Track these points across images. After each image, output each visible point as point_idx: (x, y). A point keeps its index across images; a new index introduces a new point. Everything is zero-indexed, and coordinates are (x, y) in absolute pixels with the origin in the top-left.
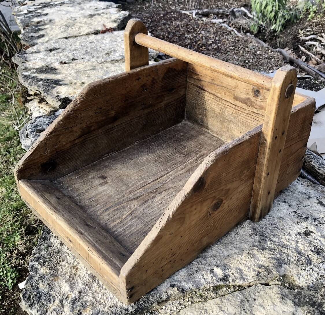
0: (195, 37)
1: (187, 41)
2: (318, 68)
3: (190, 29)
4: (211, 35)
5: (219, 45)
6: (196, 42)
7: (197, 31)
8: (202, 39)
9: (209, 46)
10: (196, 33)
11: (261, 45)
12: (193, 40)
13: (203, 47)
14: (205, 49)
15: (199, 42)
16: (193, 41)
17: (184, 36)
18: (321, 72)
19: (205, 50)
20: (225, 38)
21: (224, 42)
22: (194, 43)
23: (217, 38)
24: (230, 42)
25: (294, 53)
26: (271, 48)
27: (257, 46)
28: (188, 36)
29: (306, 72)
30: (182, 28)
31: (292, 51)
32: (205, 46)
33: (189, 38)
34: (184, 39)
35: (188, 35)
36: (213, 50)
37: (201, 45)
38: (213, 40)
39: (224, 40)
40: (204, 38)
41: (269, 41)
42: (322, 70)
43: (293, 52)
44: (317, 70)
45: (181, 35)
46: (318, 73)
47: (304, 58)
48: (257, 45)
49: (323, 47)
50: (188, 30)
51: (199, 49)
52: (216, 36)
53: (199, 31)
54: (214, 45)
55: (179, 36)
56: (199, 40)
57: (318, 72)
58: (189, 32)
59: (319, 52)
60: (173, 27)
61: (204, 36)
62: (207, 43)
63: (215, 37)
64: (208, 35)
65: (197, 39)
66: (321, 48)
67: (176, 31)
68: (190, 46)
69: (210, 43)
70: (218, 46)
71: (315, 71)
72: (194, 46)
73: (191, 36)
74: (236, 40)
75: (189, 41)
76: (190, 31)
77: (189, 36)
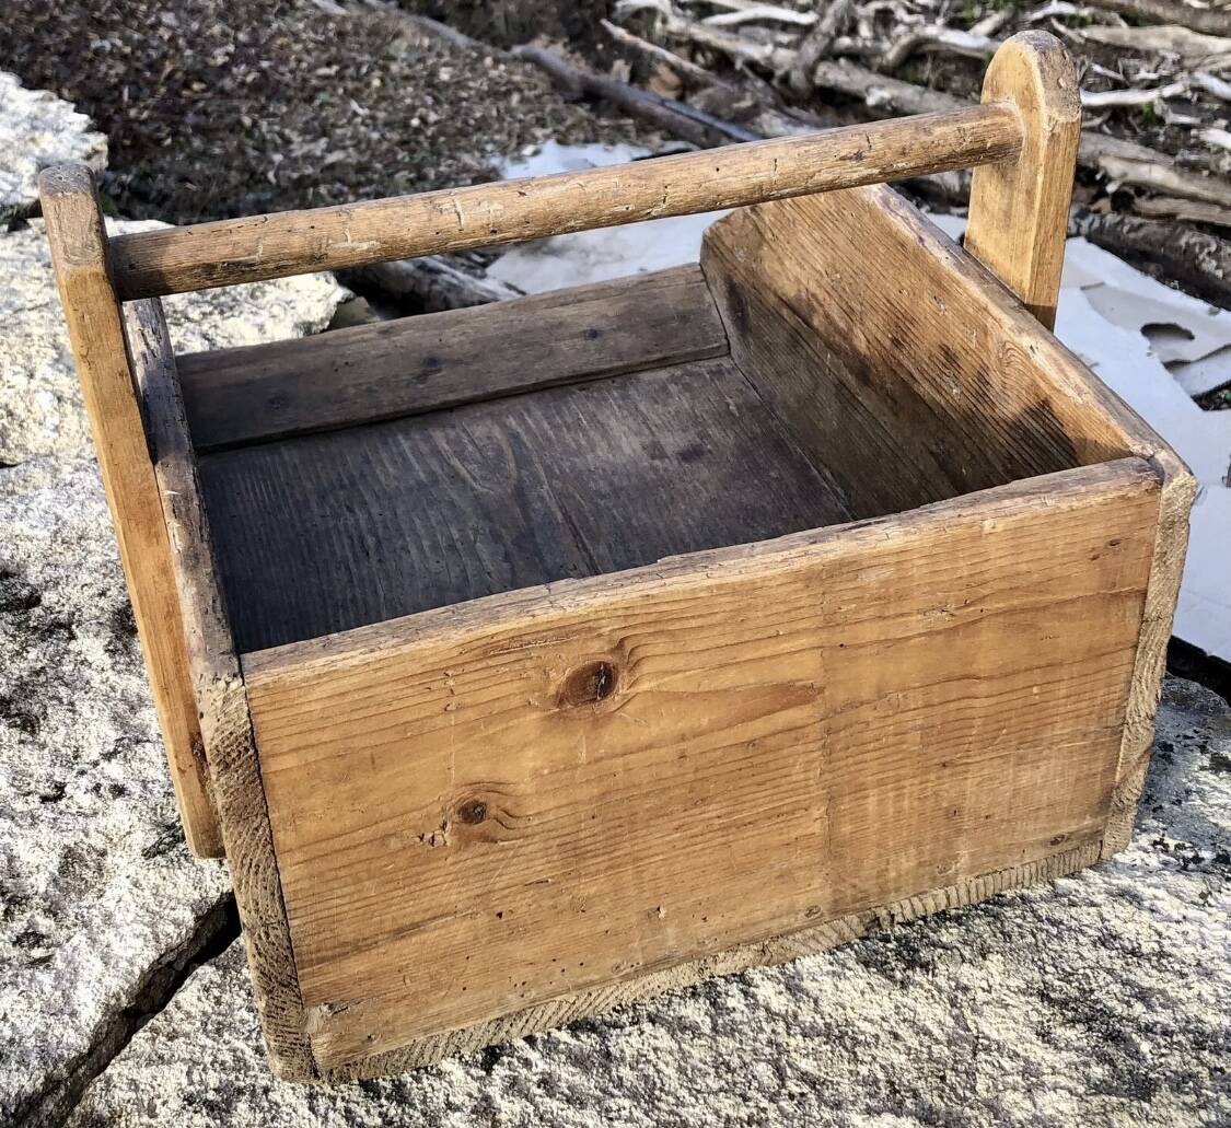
0: (143, 45)
1: (110, 67)
2: (706, 106)
3: (103, 10)
4: (209, 27)
5: (265, 64)
6: (154, 67)
7: (140, 15)
8: (178, 49)
9: (221, 77)
10: (135, 23)
11: (443, 40)
12: (138, 59)
13: (196, 86)
14: (204, 91)
15: (168, 67)
16: (139, 65)
17: (88, 47)
18: (718, 117)
19: (209, 95)
20: (280, 33)
21: (282, 47)
22: (148, 74)
23: (242, 37)
24: (311, 45)
25: (578, 55)
26: (488, 49)
27: (430, 49)
28: (107, 45)
29: (660, 129)
30: (63, 10)
31: (569, 48)
32: (201, 80)
33: (111, 53)
34: (91, 61)
35: (103, 38)
36: (245, 91)
37: (179, 75)
38: (231, 48)
39: (280, 41)
40: (181, 42)
41: (459, 16)
42: (723, 111)
43: (572, 52)
44: (704, 111)
45: (68, 42)
46: (711, 126)
47: (621, 68)
48: (426, 42)
49: (689, 13)
50: (97, 14)
51: (181, 97)
52: (237, 28)
53: (147, 16)
54: (243, 67)
55: (63, 48)
56: (165, 56)
57: (709, 120)
58: (103, 27)
59: (681, 34)
60: (17, 13)
61: (180, 31)
62: (206, 65)
63: (232, 32)
64: (195, 26)
65: (154, 54)
66: (685, 16)
67: (37, 30)
68: (134, 88)
69: (220, 60)
70: (263, 72)
71: (696, 120)
72: (152, 84)
73: (119, 43)
74: (331, 34)
75: (120, 68)
76: (105, 18)
77: (113, 45)
